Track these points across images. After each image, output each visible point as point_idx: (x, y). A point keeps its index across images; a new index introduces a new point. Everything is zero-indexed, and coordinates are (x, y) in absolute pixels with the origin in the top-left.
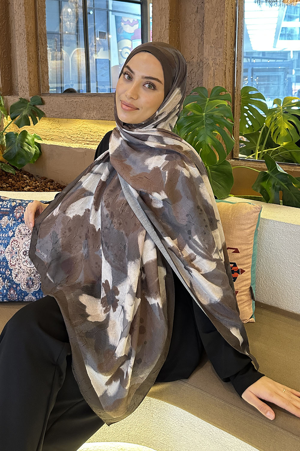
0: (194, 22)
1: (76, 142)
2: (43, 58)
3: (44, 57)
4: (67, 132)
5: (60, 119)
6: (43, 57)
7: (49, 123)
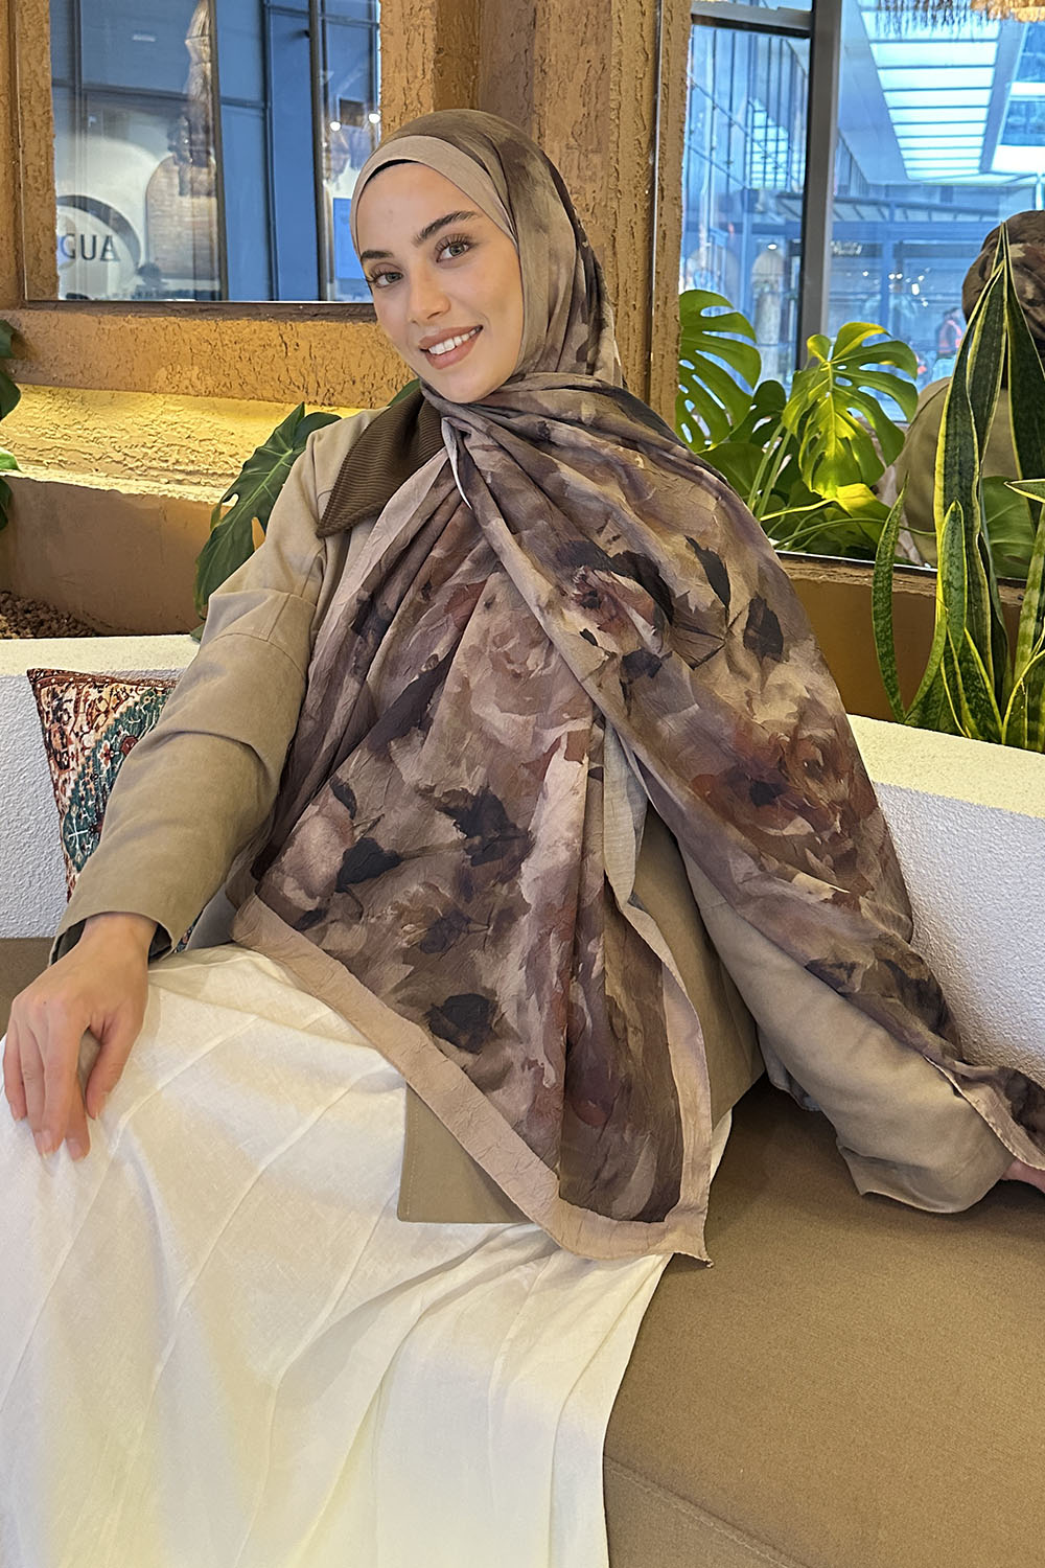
0: (523, 59)
1: (140, 475)
2: (37, 174)
3: (40, 172)
4: (113, 440)
5: (88, 393)
6: (34, 171)
7: (50, 406)
